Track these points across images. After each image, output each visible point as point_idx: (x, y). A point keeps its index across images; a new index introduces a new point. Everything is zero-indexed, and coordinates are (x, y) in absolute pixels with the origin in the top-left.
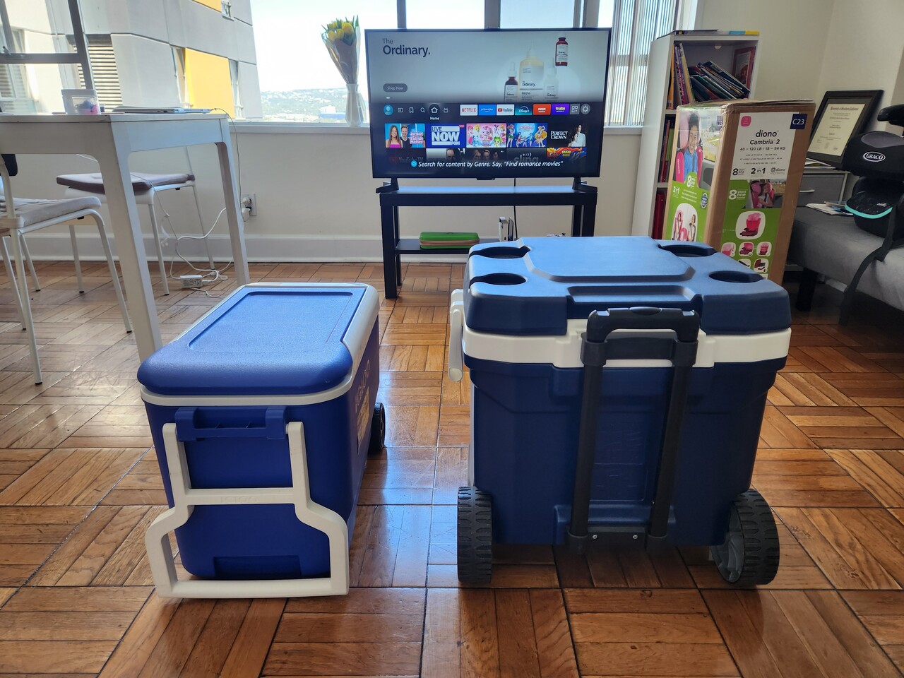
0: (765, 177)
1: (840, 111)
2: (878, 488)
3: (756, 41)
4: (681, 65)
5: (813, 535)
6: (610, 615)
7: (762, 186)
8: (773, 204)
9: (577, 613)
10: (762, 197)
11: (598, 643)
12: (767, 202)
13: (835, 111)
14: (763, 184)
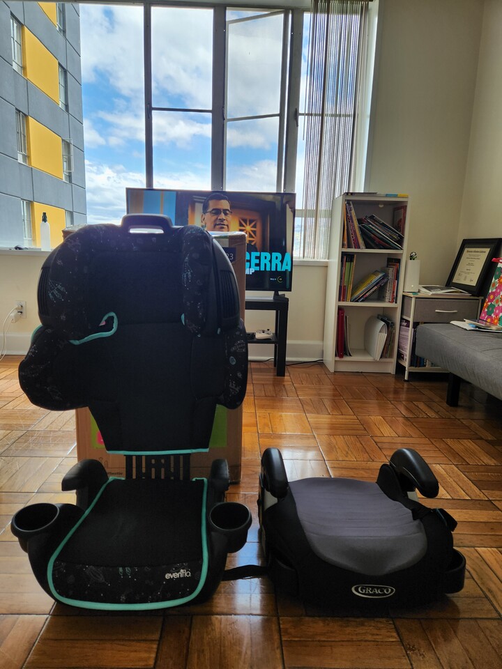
1: (473, 253)
3: (407, 202)
4: (351, 217)
13: (470, 253)
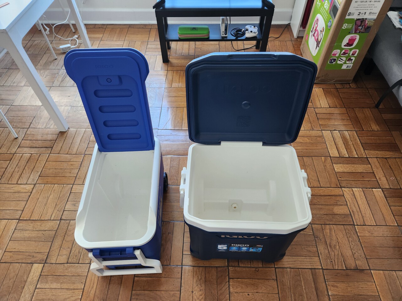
0: (365, 17)
2: (356, 213)
5: (323, 240)
6: (243, 280)
7: (362, 22)
8: (365, 31)
9: (232, 279)
10: (360, 28)
11: (237, 293)
12: (362, 30)
14: (363, 20)
